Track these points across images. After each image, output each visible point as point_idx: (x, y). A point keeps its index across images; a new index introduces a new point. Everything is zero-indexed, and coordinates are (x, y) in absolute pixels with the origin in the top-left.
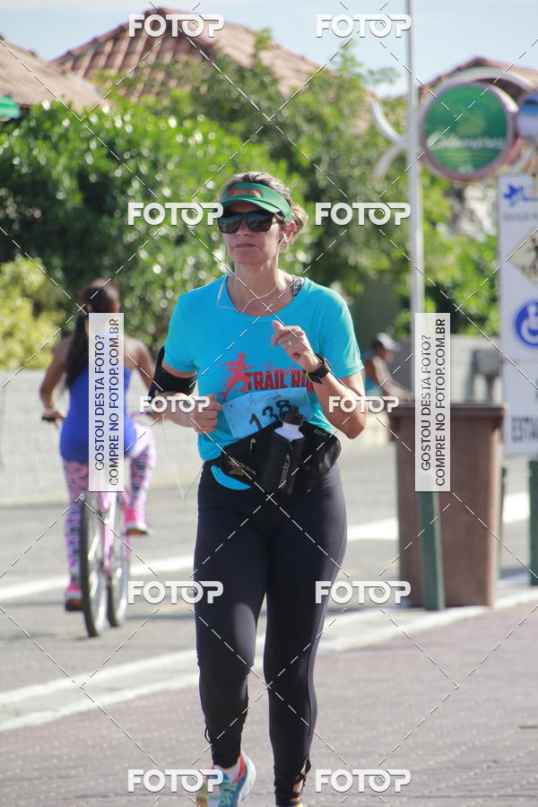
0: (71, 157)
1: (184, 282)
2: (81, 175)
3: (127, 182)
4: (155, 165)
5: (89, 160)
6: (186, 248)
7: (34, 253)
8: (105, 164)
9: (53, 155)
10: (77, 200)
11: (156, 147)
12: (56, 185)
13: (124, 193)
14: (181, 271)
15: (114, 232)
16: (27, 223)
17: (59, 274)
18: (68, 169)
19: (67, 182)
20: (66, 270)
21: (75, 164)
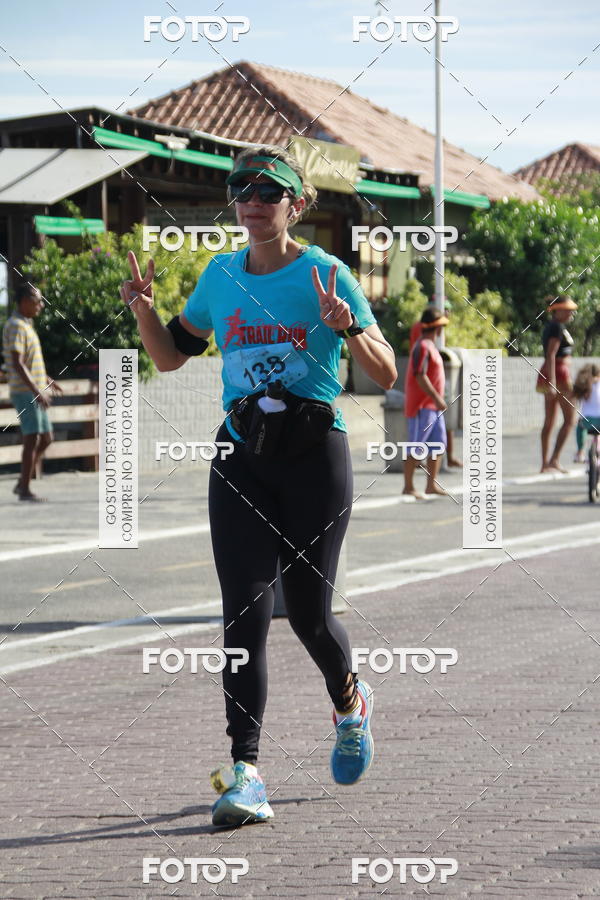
0: (519, 230)
1: (584, 307)
2: (525, 241)
3: (552, 246)
4: (569, 236)
5: (530, 232)
6: (587, 285)
7: (496, 287)
8: (539, 235)
9: (508, 229)
10: (522, 256)
11: (570, 225)
12: (510, 247)
13: (550, 251)
14: (583, 299)
15: (544, 275)
16: (492, 270)
17: (510, 300)
18: (517, 238)
19: (516, 245)
20: (514, 298)
21: (522, 235)
